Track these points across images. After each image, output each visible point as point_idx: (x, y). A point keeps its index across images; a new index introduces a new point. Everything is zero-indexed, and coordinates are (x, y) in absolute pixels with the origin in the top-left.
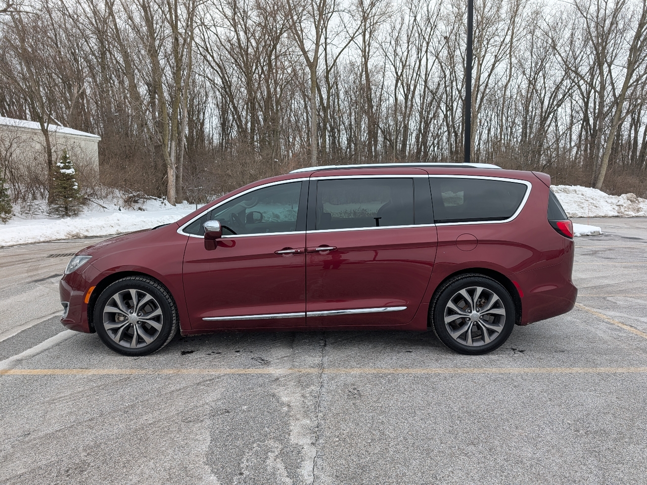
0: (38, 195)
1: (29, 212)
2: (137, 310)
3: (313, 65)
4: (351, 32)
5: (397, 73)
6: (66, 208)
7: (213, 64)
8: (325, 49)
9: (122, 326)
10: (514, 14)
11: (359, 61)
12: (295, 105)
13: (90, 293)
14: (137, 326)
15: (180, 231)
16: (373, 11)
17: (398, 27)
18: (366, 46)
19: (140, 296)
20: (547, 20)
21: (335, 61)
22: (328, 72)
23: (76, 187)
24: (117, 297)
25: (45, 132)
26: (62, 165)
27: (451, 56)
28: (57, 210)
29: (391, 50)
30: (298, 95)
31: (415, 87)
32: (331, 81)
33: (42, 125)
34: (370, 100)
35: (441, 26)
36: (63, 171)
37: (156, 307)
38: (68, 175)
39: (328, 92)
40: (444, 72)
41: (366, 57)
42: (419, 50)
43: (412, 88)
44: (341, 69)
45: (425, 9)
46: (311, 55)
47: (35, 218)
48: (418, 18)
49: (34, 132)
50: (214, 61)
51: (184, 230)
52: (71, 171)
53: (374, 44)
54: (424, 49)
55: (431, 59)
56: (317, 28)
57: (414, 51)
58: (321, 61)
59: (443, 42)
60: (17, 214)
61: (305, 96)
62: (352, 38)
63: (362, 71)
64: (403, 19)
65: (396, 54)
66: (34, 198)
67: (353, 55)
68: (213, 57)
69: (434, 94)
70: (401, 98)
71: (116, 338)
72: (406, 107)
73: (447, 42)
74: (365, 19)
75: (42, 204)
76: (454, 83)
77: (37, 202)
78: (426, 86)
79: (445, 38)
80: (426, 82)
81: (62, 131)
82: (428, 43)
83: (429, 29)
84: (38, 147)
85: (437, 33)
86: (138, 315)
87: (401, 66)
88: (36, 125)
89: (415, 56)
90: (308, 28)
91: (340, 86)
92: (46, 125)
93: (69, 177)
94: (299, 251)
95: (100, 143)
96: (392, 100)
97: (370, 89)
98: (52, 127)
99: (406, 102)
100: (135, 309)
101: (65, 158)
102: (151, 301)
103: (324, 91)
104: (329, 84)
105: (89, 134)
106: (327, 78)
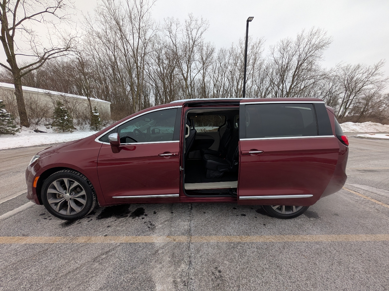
0: (87, 123)
1: (83, 129)
2: (69, 191)
3: (186, 79)
4: (199, 68)
5: (214, 83)
6: (97, 128)
7: (152, 79)
8: (190, 74)
9: (60, 201)
10: (254, 63)
11: (202, 78)
12: (180, 94)
13: (36, 180)
14: (70, 201)
15: (97, 140)
16: (206, 62)
17: (215, 67)
18: (204, 73)
19: (71, 183)
20: (265, 65)
21: (193, 79)
22: (191, 82)
23: (99, 120)
24: (55, 183)
25: (89, 100)
26: (94, 112)
27: (232, 78)
28: (93, 128)
29: (212, 75)
30: (181, 90)
31: (220, 88)
32: (192, 85)
33: (88, 98)
34: (205, 92)
35: (229, 68)
36: (94, 114)
37: (82, 190)
38: (97, 115)
39: (191, 89)
40: (230, 83)
41: (204, 77)
42: (222, 75)
43: (219, 89)
44: (195, 82)
45: (224, 61)
46: (185, 75)
47: (85, 131)
48: (222, 65)
49: (84, 100)
50: (152, 78)
51: (100, 140)
52: (97, 114)
53: (207, 73)
54: (223, 76)
55: (226, 79)
56: (187, 66)
57: (220, 75)
58: (189, 79)
59: (230, 73)
60: (78, 130)
61: (183, 91)
62: (199, 71)
63: (203, 82)
64: (216, 65)
65: (214, 77)
66: (86, 124)
67: (199, 76)
68: (152, 76)
69: (227, 91)
70: (216, 92)
71: (56, 208)
72: (217, 95)
73: (231, 73)
74: (204, 64)
75: (88, 126)
76: (233, 87)
77: (86, 125)
78: (224, 88)
79: (231, 71)
80: (224, 87)
81: (96, 101)
82: (225, 73)
83: (225, 69)
84: (86, 105)
85: (228, 70)
86: (70, 194)
87: (216, 81)
88: (86, 98)
89: (220, 77)
90: (184, 66)
91: (195, 88)
92: (89, 98)
93: (97, 116)
94: (175, 154)
95: (111, 105)
96: (212, 92)
97: (205, 88)
98: (91, 99)
99: (217, 93)
100: (68, 191)
101: (95, 109)
102: (78, 186)
103: (190, 89)
104: (191, 87)
105: (107, 102)
106: (191, 85)
